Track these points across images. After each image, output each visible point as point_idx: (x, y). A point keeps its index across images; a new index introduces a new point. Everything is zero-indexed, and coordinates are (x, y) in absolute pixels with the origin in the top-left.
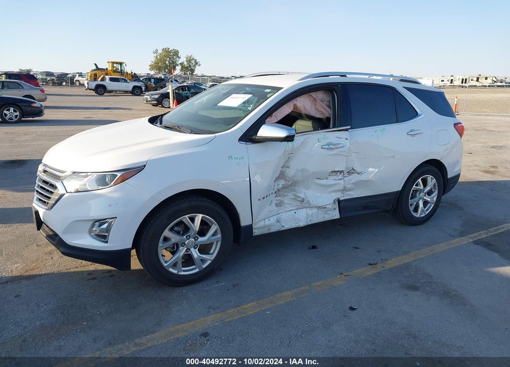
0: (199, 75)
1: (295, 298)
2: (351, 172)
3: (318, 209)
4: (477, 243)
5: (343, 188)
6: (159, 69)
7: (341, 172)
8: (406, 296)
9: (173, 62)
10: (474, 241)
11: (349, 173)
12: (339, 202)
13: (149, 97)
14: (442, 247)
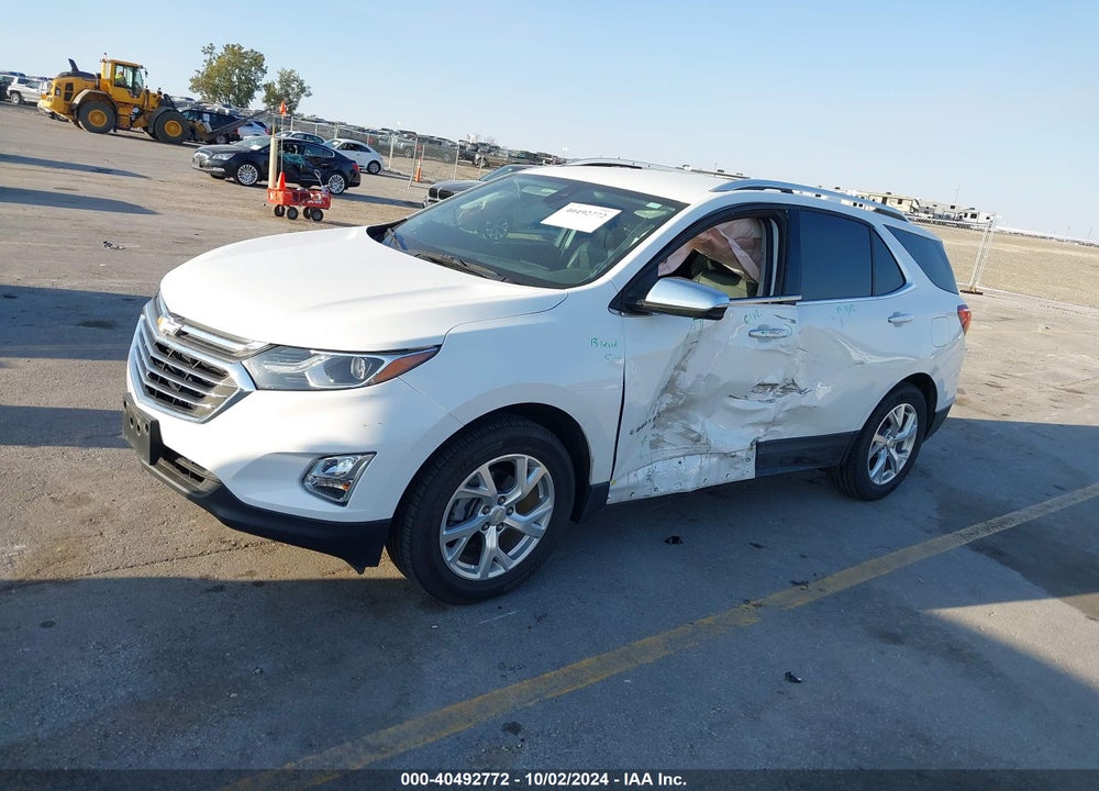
0: (305, 117)
1: (672, 652)
2: (789, 387)
3: (721, 459)
4: (977, 547)
5: (771, 420)
6: (214, 91)
7: (773, 386)
8: (883, 653)
9: (248, 80)
10: (969, 545)
11: (785, 390)
12: (759, 445)
13: (207, 157)
14: (916, 553)
